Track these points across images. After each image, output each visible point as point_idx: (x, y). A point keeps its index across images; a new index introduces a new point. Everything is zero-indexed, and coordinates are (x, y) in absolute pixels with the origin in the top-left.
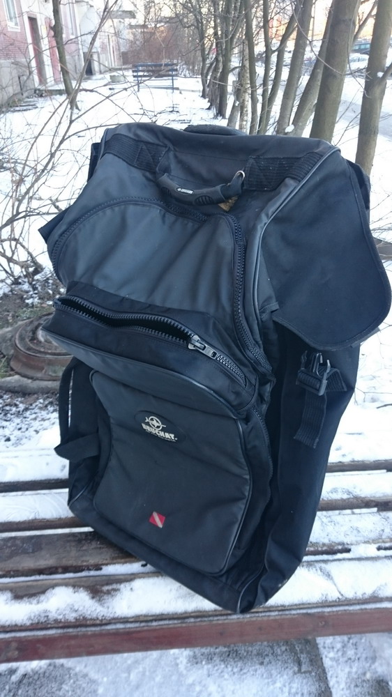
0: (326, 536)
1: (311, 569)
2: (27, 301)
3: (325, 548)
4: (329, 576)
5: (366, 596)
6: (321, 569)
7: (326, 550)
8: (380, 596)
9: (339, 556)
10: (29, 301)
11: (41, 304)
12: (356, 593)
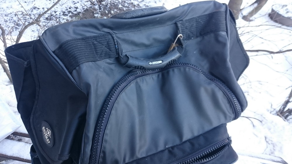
2: (95, 15)
10: (96, 15)
11: (101, 18)
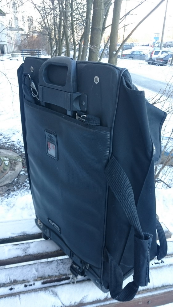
0: (58, 271)
1: (46, 292)
3: (56, 278)
4: (56, 294)
5: (77, 304)
6: (52, 291)
7: (57, 279)
8: (84, 303)
9: (63, 282)
12: (71, 303)
